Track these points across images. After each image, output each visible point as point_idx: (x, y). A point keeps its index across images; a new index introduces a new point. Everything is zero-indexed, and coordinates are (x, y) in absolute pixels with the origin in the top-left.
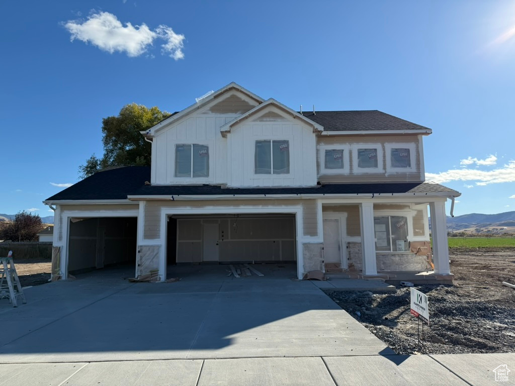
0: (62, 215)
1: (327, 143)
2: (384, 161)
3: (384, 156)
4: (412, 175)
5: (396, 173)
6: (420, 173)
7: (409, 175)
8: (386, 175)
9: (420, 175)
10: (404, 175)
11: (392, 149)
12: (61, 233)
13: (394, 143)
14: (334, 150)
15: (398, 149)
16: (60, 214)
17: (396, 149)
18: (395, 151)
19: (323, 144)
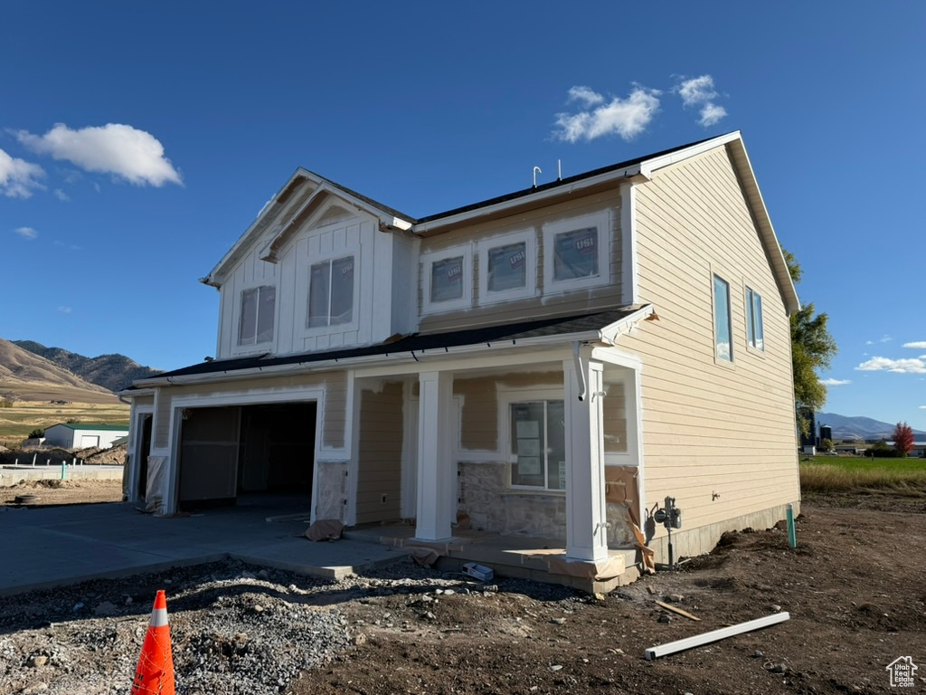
1: (437, 247)
2: (540, 268)
3: (541, 257)
4: (601, 294)
5: (565, 293)
6: (620, 284)
7: (594, 293)
8: (543, 300)
9: (621, 290)
10: (582, 296)
11: (558, 235)
13: (563, 220)
14: (447, 260)
15: (572, 233)
17: (567, 234)
18: (565, 240)
19: (429, 251)
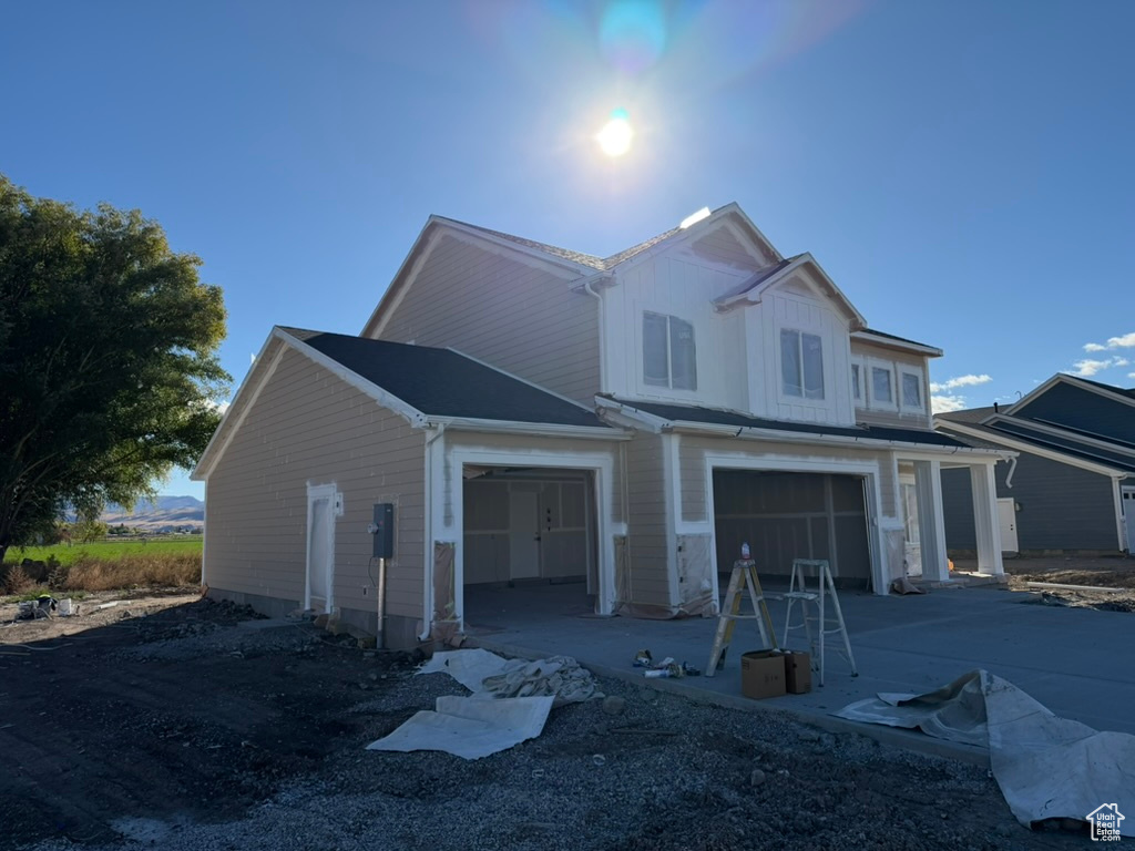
0: (450, 458)
2: (897, 392)
3: (897, 384)
5: (908, 414)
6: (928, 416)
7: (919, 418)
8: (900, 415)
10: (915, 419)
11: (904, 374)
12: (448, 505)
13: (904, 364)
16: (445, 455)
17: (908, 375)
18: (907, 379)
